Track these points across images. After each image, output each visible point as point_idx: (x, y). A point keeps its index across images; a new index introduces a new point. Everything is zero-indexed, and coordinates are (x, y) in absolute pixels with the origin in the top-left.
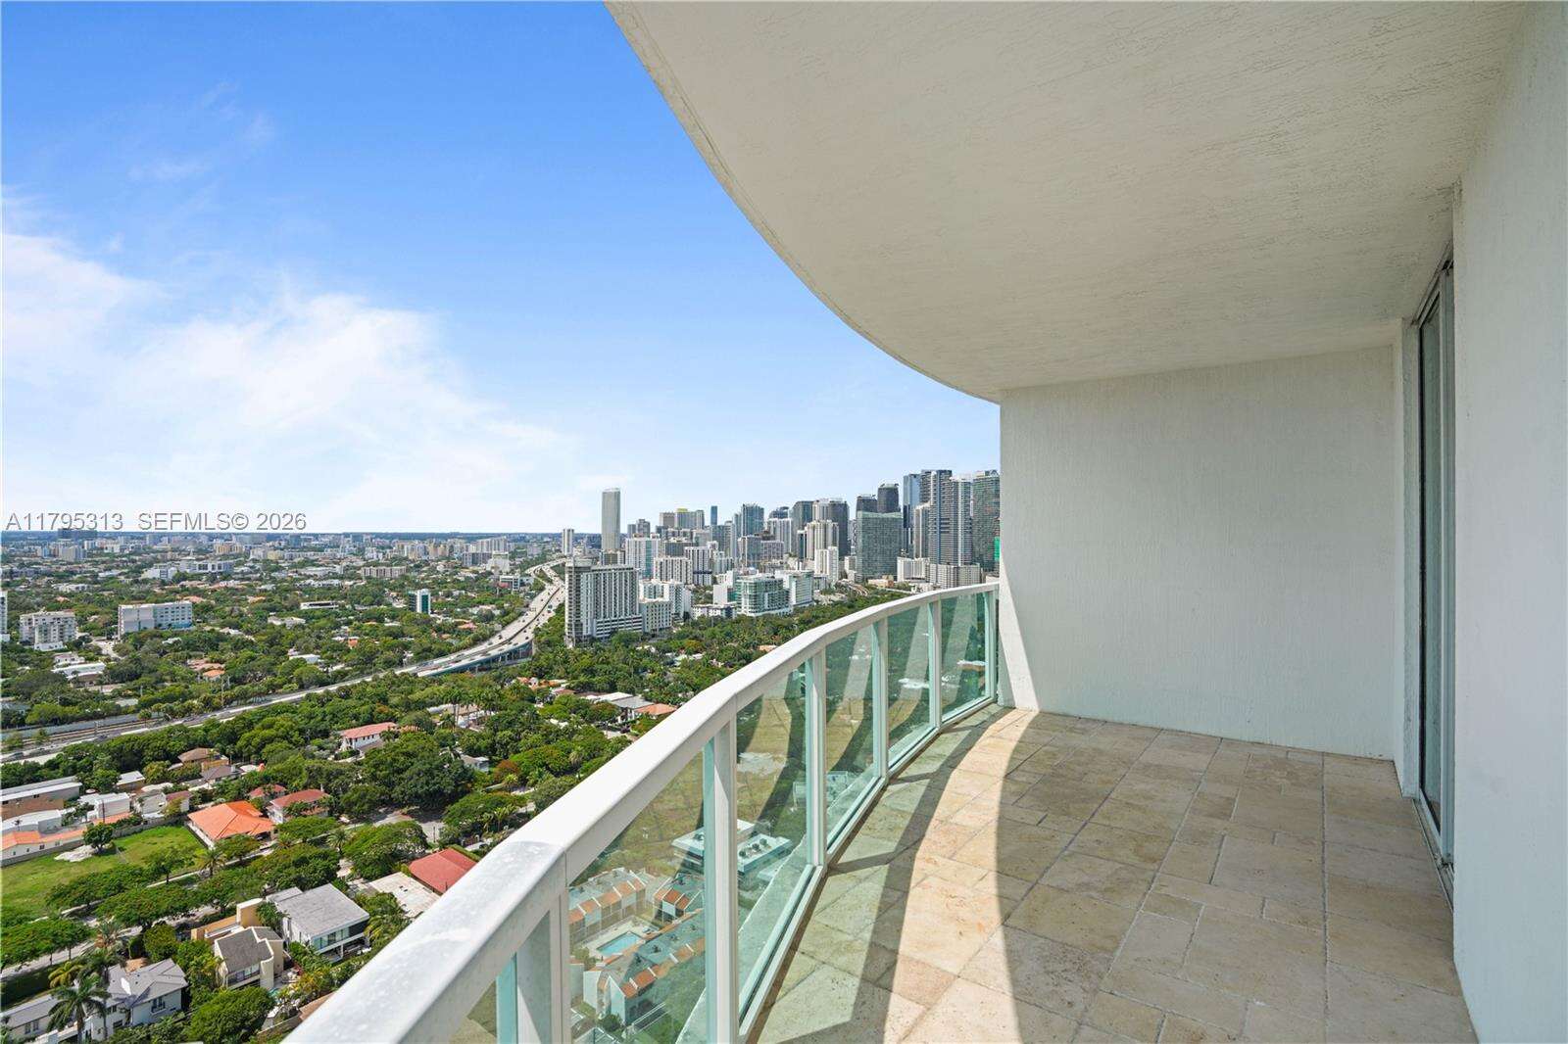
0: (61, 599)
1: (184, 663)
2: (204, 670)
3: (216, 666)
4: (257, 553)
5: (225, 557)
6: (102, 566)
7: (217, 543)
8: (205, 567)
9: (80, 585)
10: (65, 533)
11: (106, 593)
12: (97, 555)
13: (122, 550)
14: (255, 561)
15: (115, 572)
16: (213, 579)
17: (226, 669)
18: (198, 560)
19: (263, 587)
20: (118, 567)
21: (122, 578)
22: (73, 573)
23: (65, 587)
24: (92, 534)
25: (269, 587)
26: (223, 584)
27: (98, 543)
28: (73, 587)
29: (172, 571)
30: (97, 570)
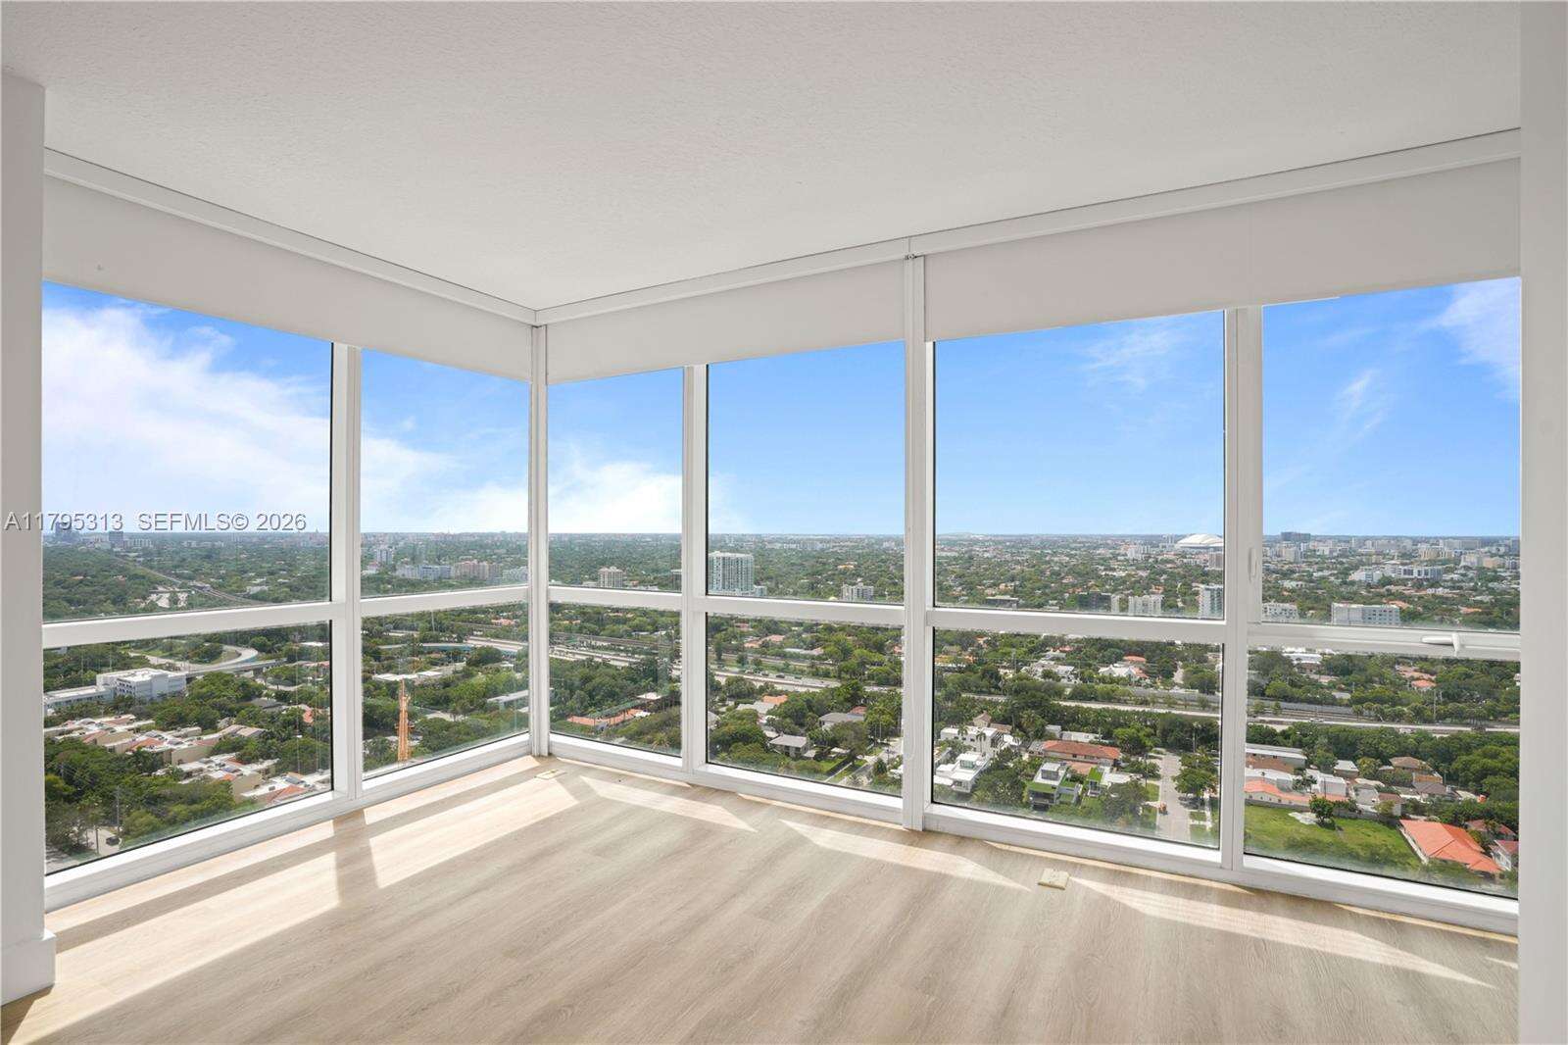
0: (1286, 593)
1: (1392, 667)
2: (1413, 679)
3: (1426, 676)
4: (1470, 559)
5: (1432, 562)
6: (1316, 567)
7: (1423, 547)
8: (1411, 572)
9: (1300, 583)
10: (1287, 536)
11: (1320, 592)
12: (1310, 556)
13: (1331, 552)
14: (1467, 568)
15: (1326, 573)
16: (1419, 585)
17: (1437, 681)
18: (1403, 564)
19: (1478, 598)
20: (1328, 568)
21: (1332, 578)
22: (1293, 572)
23: (1289, 584)
24: (1306, 538)
25: (1486, 598)
26: (1430, 591)
27: (1311, 545)
28: (1293, 584)
29: (1377, 575)
30: (1311, 570)
